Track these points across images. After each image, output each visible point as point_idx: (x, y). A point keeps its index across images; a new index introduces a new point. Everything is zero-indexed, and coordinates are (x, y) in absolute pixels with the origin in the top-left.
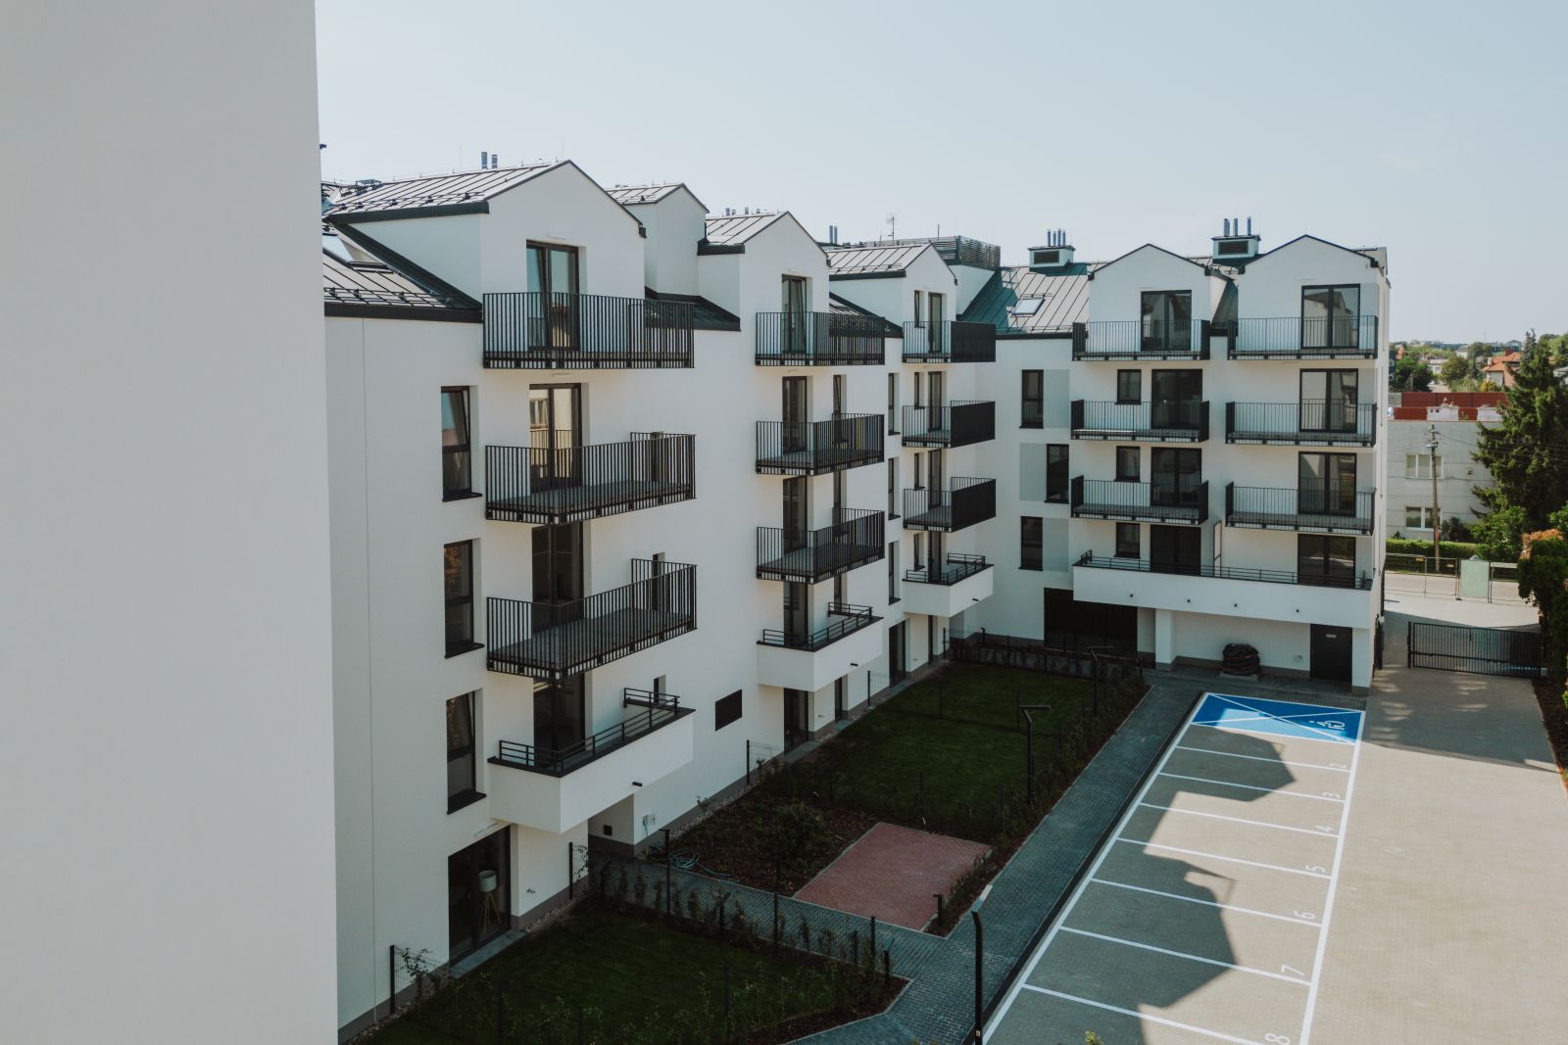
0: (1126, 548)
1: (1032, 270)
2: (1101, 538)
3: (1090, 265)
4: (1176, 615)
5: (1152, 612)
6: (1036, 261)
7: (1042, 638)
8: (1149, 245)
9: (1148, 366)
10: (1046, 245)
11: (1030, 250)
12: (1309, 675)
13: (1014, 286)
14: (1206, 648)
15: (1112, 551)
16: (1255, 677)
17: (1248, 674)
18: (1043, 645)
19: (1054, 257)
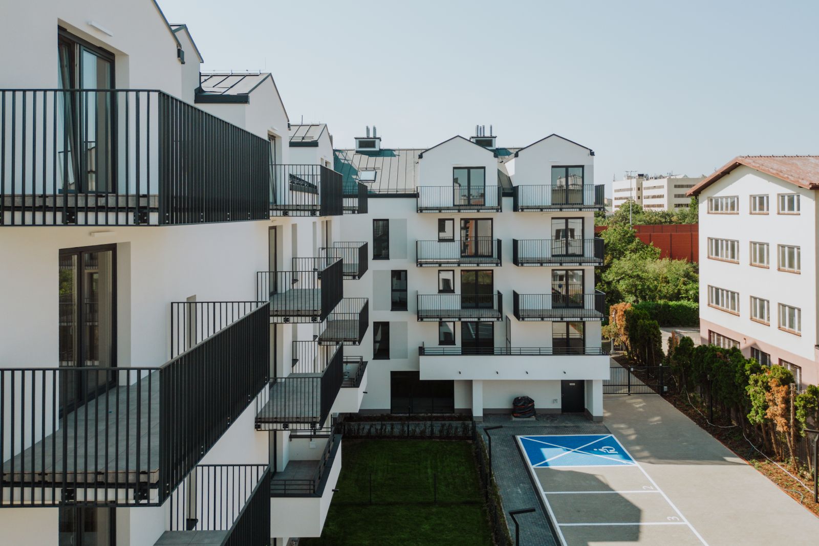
0: (447, 339)
1: (357, 152)
2: (429, 334)
3: (394, 150)
4: (487, 383)
5: (469, 384)
6: (360, 147)
7: (389, 407)
8: (458, 136)
9: (458, 217)
10: (365, 136)
11: (356, 138)
12: (561, 410)
13: (350, 162)
14: (502, 402)
15: (437, 341)
16: (533, 418)
17: (529, 417)
18: (390, 413)
19: (372, 144)
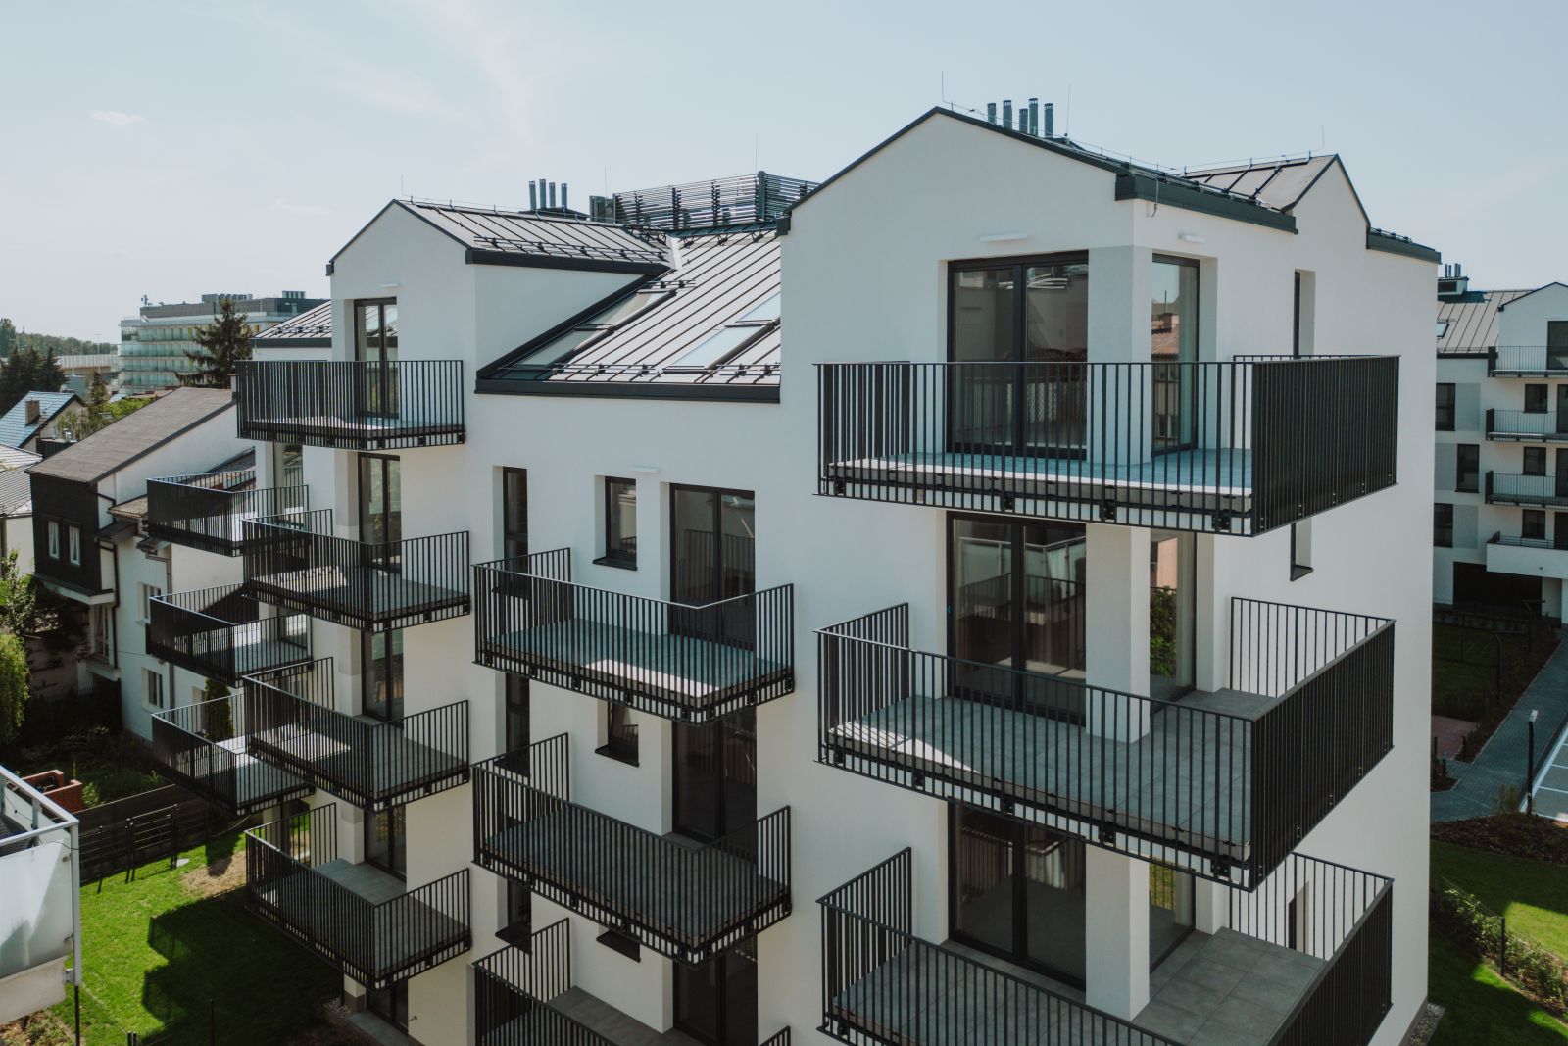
0: (1532, 530)
2: (1510, 522)
3: (1486, 293)
5: (1557, 582)
7: (1451, 603)
9: (1554, 382)
15: (1519, 533)
18: (1452, 607)
19: (1453, 288)
